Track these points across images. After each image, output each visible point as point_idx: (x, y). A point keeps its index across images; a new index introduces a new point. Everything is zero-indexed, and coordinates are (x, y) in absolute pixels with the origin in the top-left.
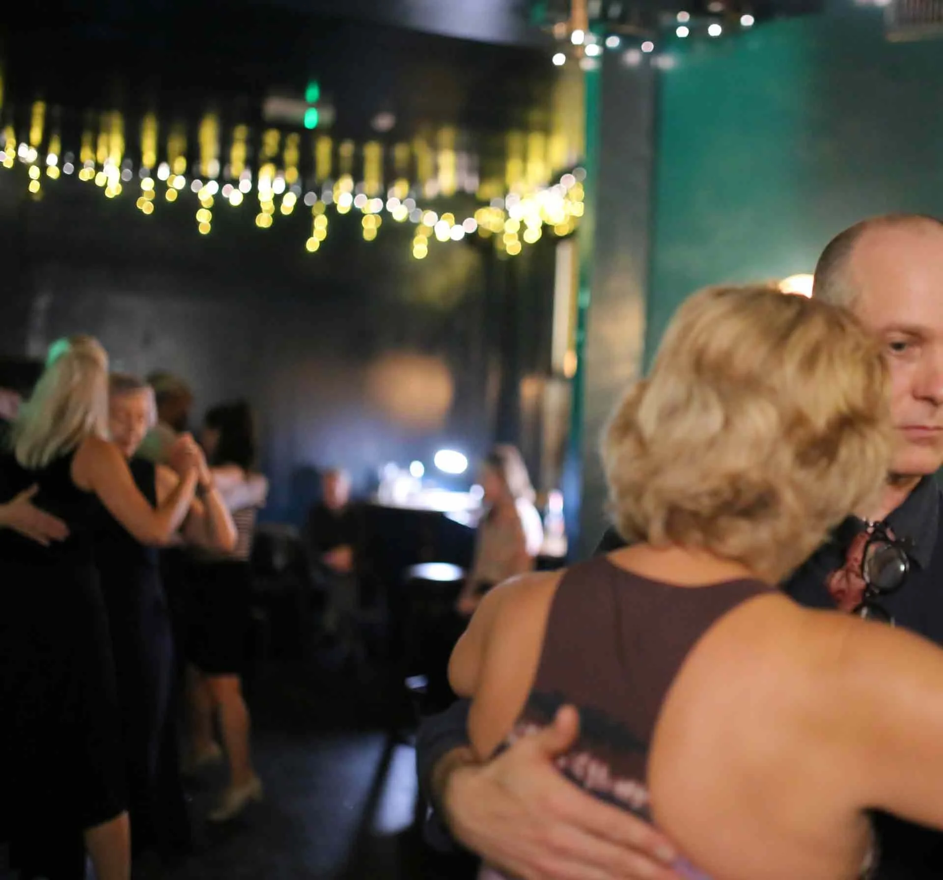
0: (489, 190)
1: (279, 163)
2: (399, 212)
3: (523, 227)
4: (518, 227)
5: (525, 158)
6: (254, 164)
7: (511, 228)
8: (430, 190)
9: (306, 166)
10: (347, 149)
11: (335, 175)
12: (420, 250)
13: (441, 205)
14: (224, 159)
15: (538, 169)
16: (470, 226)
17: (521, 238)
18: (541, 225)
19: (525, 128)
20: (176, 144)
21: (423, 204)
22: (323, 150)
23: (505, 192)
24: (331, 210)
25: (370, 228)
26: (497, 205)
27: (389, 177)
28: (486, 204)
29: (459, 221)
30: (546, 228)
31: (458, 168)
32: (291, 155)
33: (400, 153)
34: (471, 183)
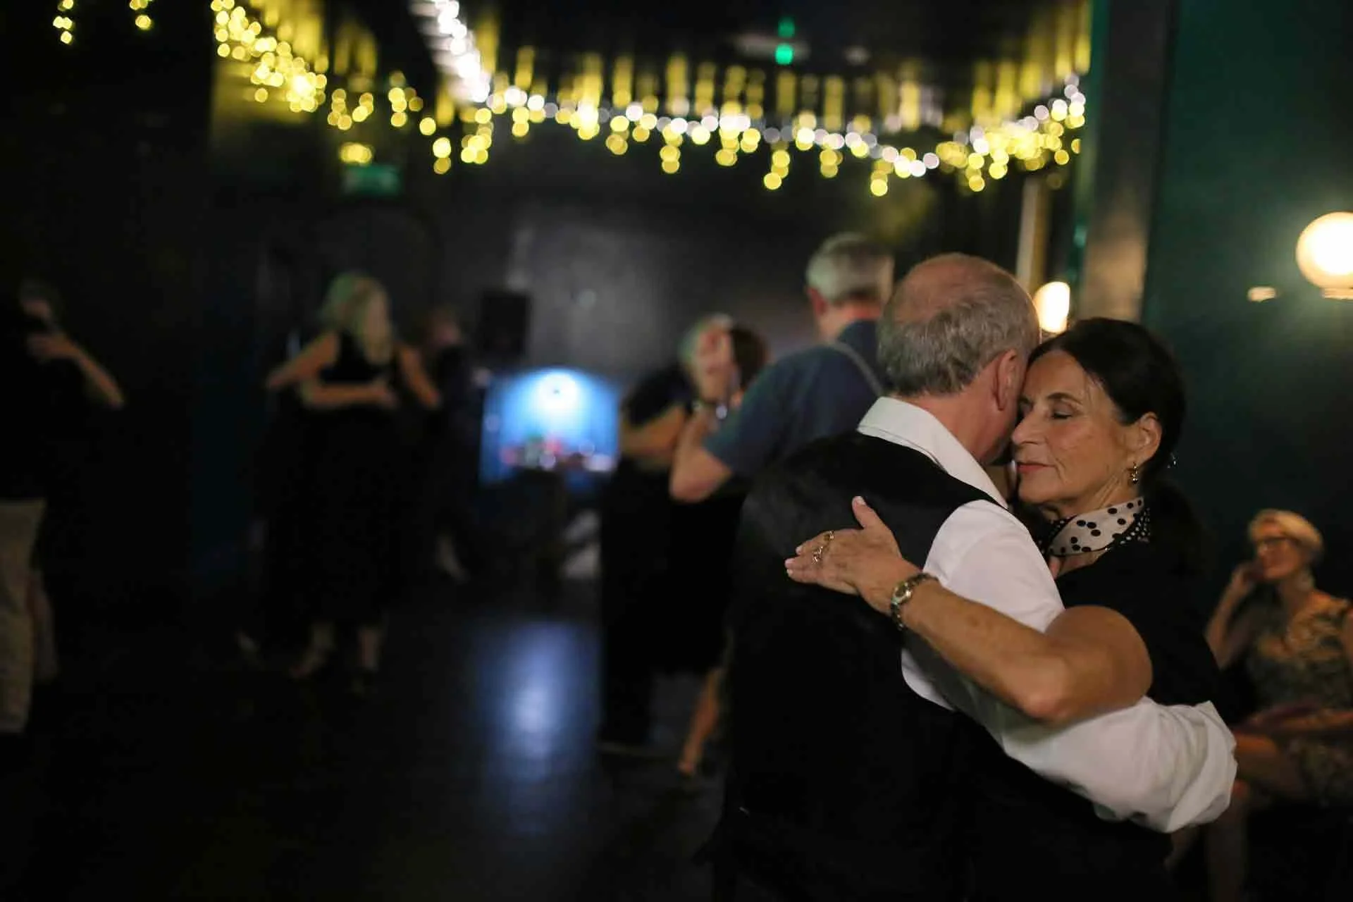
0: (953, 124)
1: (743, 100)
2: (860, 149)
3: (988, 160)
4: (982, 163)
5: (993, 89)
6: (718, 102)
7: (976, 162)
8: (892, 124)
9: (769, 103)
10: (810, 84)
11: (798, 109)
12: (879, 187)
13: (901, 140)
14: (691, 97)
15: (1007, 101)
16: (931, 161)
17: (985, 173)
18: (1007, 160)
19: (993, 56)
20: (648, 84)
21: (885, 139)
22: (786, 86)
23: (970, 124)
24: (792, 148)
25: (829, 165)
26: (960, 140)
27: (849, 112)
28: (948, 138)
29: (920, 158)
30: (1013, 163)
31: (922, 102)
32: (756, 92)
33: (863, 87)
34: (935, 117)
